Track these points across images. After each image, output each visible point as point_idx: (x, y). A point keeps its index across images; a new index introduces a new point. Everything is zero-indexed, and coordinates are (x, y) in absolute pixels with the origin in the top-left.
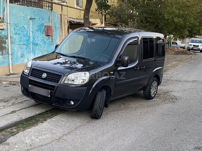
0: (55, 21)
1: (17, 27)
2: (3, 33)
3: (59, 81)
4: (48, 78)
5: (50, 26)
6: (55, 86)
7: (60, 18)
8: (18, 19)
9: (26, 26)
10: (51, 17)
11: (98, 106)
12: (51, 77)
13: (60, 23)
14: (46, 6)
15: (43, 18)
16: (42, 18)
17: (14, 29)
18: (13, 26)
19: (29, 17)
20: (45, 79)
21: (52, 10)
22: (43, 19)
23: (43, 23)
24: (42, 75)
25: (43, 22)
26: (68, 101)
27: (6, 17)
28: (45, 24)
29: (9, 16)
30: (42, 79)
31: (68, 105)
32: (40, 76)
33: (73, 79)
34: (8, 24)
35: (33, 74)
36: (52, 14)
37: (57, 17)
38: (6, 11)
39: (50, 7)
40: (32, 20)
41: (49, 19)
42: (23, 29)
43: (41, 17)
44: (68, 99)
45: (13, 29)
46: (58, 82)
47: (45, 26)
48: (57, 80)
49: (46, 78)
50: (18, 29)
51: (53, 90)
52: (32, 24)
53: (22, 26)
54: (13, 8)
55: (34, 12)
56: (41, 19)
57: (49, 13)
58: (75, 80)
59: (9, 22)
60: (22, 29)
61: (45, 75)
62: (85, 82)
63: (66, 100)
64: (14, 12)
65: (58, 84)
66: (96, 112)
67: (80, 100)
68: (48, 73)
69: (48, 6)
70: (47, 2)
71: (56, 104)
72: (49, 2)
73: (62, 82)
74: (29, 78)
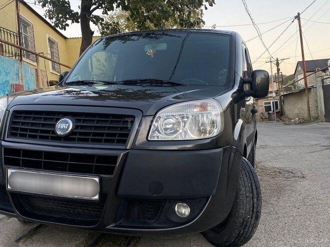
0: (28, 78)
3: (127, 135)
4: (81, 134)
5: (20, 85)
6: (115, 158)
7: (35, 74)
10: (20, 71)
12: (91, 127)
13: (36, 81)
14: (11, 53)
15: (7, 72)
16: (5, 71)
20: (68, 138)
21: (21, 60)
22: (7, 74)
23: (8, 80)
24: (54, 125)
25: (8, 78)
28: (11, 82)
30: (58, 138)
32: (48, 132)
35: (17, 129)
36: (21, 68)
37: (31, 73)
39: (18, 56)
41: (17, 74)
43: (3, 70)
46: (124, 142)
47: (11, 85)
48: (120, 135)
49: (72, 132)
51: (110, 171)
56: (4, 73)
57: (17, 65)
65: (128, 148)
66: (243, 227)
67: (209, 197)
68: (78, 117)
69: (14, 54)
70: (12, 45)
71: (120, 223)
72: (15, 47)
73: (142, 138)
74: (3, 143)
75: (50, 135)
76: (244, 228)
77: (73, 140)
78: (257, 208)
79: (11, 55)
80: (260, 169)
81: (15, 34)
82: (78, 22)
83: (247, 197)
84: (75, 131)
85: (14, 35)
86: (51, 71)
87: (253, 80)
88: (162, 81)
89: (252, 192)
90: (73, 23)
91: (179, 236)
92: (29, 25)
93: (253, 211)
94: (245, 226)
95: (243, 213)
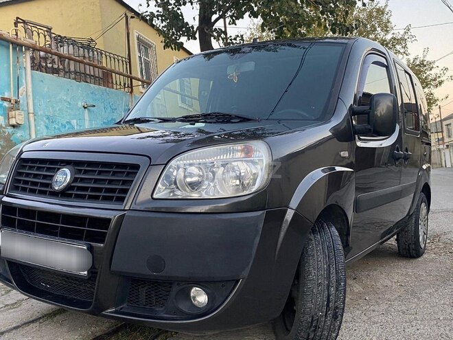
1: (52, 122)
2: (19, 135)
3: (126, 191)
4: (79, 189)
8: (55, 105)
9: (75, 121)
10: (130, 106)
11: (321, 299)
12: (90, 181)
14: (118, 84)
15: (114, 107)
16: (110, 107)
17: (47, 127)
18: (42, 120)
19: (80, 104)
20: (64, 194)
21: (131, 92)
22: (113, 110)
23: (114, 117)
24: (52, 177)
26: (175, 289)
27: (25, 97)
29: (31, 97)
30: (55, 194)
31: (182, 312)
32: (46, 185)
33: (195, 179)
34: (31, 115)
36: (132, 102)
38: (24, 86)
39: (128, 87)
40: (89, 110)
42: (69, 128)
43: (108, 106)
44: (179, 281)
45: (44, 127)
46: (121, 200)
50: (57, 127)
52: (89, 117)
53: (64, 122)
54: (42, 81)
55: (92, 93)
56: (109, 109)
57: (127, 98)
58: (206, 183)
59: (31, 110)
60: (65, 127)
61: (63, 178)
62: (254, 189)
63: (169, 283)
64: (46, 89)
65: (126, 208)
66: (313, 329)
67: (238, 281)
68: (79, 166)
69: (122, 85)
70: (120, 74)
71: (121, 309)
72: (124, 76)
73: (144, 195)
74: (5, 199)
75: (49, 189)
76: (315, 331)
77: (69, 196)
78: (336, 302)
79: (118, 87)
80: (444, 243)
81: (124, 59)
82: (195, 39)
83: (319, 285)
84: (73, 185)
85: (123, 62)
86: (180, 105)
87: (370, 108)
88: (231, 116)
89: (329, 278)
90: (189, 40)
91: (209, 333)
92: (150, 47)
93: (328, 305)
94: (316, 326)
95: (311, 308)
